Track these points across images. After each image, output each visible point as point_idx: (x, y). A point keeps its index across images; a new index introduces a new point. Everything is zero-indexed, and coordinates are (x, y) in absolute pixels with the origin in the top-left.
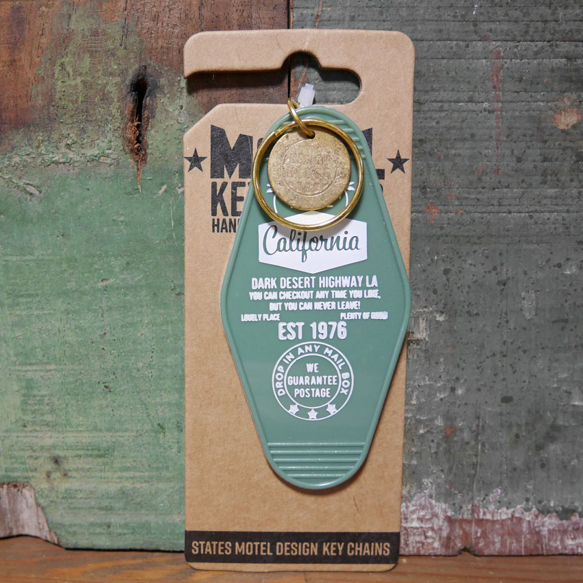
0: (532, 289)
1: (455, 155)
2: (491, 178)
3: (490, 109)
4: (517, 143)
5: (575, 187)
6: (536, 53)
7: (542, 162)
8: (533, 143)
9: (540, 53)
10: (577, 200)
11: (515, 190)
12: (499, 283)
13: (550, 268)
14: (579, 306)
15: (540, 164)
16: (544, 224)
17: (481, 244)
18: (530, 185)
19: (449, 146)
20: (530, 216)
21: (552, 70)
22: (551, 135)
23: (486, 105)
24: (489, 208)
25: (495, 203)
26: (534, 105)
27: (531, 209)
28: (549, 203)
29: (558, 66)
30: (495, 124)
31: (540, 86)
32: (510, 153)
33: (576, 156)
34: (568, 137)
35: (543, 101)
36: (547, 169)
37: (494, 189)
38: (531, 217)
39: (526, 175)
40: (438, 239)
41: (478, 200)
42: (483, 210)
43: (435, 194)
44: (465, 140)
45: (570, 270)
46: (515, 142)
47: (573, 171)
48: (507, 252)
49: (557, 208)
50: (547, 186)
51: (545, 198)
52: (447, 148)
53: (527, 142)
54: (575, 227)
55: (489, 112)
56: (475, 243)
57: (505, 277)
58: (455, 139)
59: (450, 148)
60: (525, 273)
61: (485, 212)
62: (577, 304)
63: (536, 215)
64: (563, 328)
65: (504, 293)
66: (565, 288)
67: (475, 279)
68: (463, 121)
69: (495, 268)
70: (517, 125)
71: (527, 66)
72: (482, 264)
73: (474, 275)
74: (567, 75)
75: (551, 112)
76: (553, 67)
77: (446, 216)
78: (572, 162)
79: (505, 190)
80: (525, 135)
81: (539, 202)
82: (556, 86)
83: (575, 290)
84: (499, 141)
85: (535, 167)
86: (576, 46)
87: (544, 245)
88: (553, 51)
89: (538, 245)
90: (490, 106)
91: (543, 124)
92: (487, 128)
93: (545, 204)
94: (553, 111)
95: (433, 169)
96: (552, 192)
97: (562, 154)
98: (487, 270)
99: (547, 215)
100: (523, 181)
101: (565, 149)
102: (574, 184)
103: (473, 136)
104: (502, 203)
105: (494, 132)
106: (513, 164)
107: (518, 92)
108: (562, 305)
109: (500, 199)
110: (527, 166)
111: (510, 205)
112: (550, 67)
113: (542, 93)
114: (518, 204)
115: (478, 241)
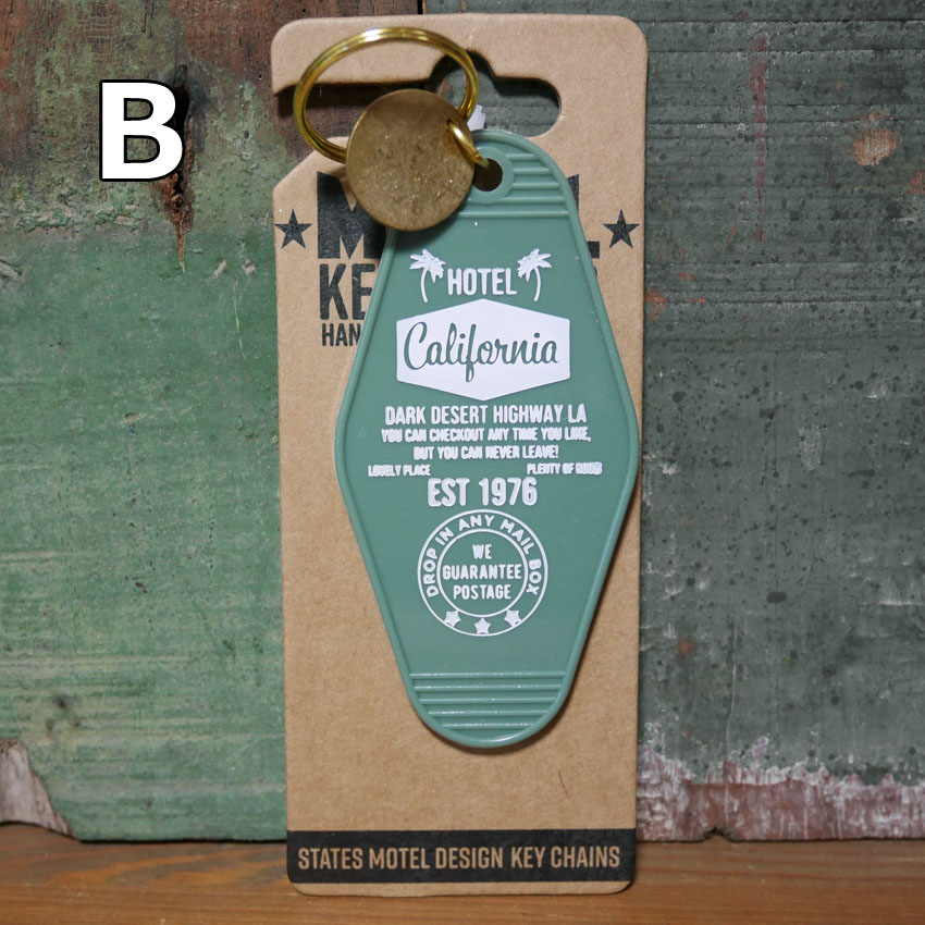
0: (816, 424)
1: (691, 209)
2: (748, 247)
3: (749, 133)
4: (792, 190)
5: (886, 259)
6: (824, 41)
7: (832, 219)
8: (819, 188)
9: (830, 41)
10: (888, 280)
11: (787, 266)
12: (762, 414)
13: (844, 389)
14: (891, 450)
15: (828, 224)
16: (834, 319)
17: (733, 352)
18: (813, 257)
19: (681, 195)
20: (811, 306)
21: (850, 69)
22: (847, 175)
23: (741, 127)
24: (747, 295)
25: (756, 286)
26: (819, 127)
27: (814, 296)
28: (844, 285)
29: (859, 62)
30: (756, 158)
31: (830, 95)
32: (780, 206)
33: (887, 209)
34: (875, 179)
35: (834, 121)
36: (839, 231)
37: (754, 264)
38: (814, 308)
39: (806, 241)
40: (664, 345)
41: (729, 281)
42: (737, 298)
43: (659, 273)
44: (707, 184)
45: (877, 392)
46: (788, 188)
47: (883, 233)
48: (775, 363)
49: (855, 293)
50: (839, 259)
51: (837, 278)
52: (678, 198)
53: (807, 188)
54: (884, 324)
55: (747, 139)
56: (724, 351)
57: (771, 405)
58: (691, 185)
59: (684, 198)
60: (805, 398)
61: (739, 301)
62: (888, 446)
63: (822, 305)
64: (866, 485)
65: (771, 429)
66: (869, 421)
67: (723, 407)
68: (703, 154)
69: (756, 391)
70: (792, 159)
71: (808, 62)
72: (735, 385)
73: (722, 402)
74: (875, 77)
75: (847, 137)
76: (851, 64)
77: (677, 307)
78: (881, 219)
79: (772, 266)
80: (804, 177)
81: (827, 285)
82: (856, 96)
83: (886, 424)
84: (762, 186)
85: (821, 227)
86: (891, 28)
87: (835, 353)
88: (852, 37)
89: (825, 353)
90: (748, 129)
91: (834, 158)
92: (744, 165)
93: (836, 288)
94: (851, 135)
95: (655, 232)
96: (847, 267)
97: (865, 206)
98: (744, 393)
99: (840, 304)
100: (801, 251)
101: (868, 198)
102: (884, 254)
103: (720, 177)
104: (768, 287)
105: (754, 173)
106: (785, 224)
107: (794, 106)
108: (864, 448)
109: (764, 280)
110: (808, 226)
111: (780, 289)
112: (847, 63)
113: (834, 107)
114: (793, 287)
115: (728, 348)
